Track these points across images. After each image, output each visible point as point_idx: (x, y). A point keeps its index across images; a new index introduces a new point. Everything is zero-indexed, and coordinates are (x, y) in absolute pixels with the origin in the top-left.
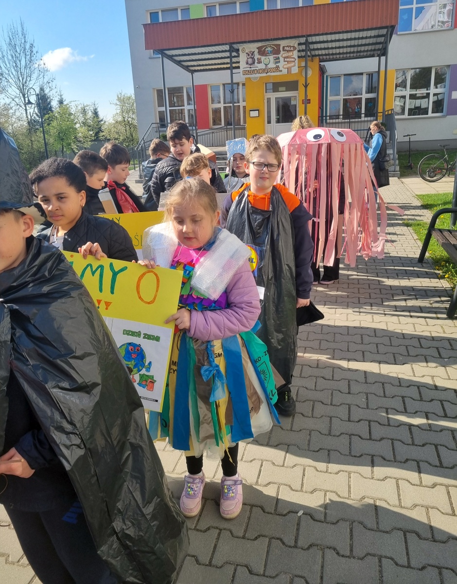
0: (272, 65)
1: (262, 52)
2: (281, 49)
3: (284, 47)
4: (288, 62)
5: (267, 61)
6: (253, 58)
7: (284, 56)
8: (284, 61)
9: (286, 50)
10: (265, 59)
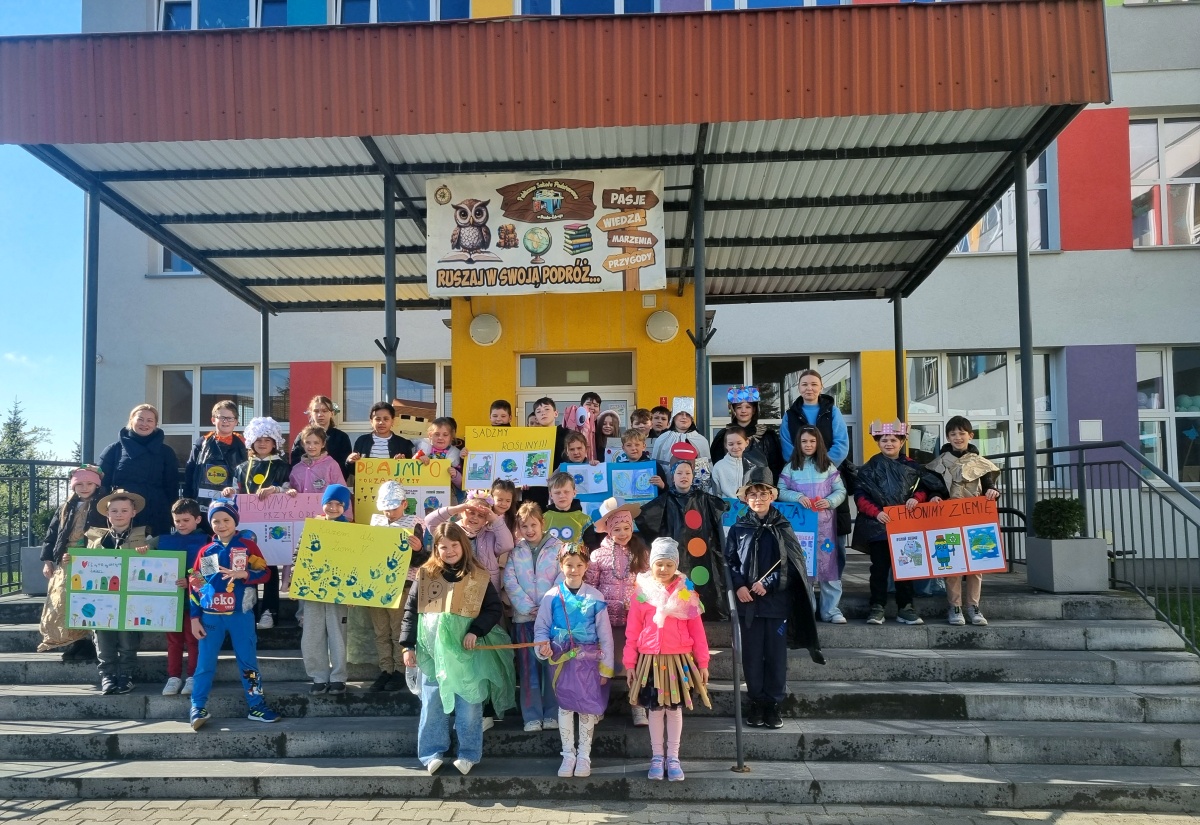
0: (559, 256)
1: (517, 205)
2: (597, 199)
3: (607, 194)
4: (624, 247)
5: (538, 240)
7: (608, 224)
8: (611, 245)
9: (615, 206)
10: (533, 231)
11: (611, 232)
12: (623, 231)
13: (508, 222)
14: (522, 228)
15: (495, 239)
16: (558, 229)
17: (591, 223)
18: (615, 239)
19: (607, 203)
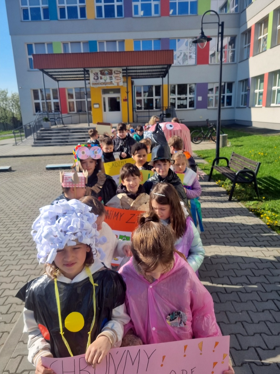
0: (108, 81)
1: (102, 73)
3: (114, 72)
4: (117, 79)
6: (97, 77)
7: (115, 76)
8: (115, 79)
9: (116, 73)
10: (104, 77)
11: (115, 77)
12: (117, 77)
13: (101, 76)
14: (103, 77)
15: (99, 78)
16: (108, 77)
17: (112, 76)
18: (116, 78)
19: (114, 73)
